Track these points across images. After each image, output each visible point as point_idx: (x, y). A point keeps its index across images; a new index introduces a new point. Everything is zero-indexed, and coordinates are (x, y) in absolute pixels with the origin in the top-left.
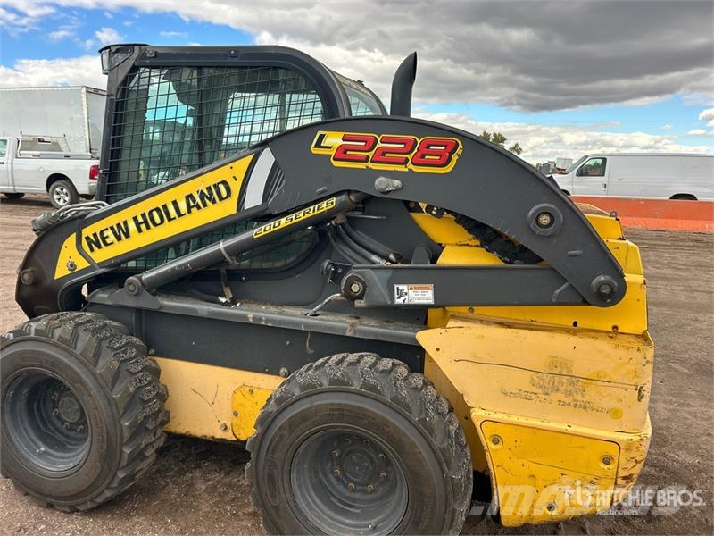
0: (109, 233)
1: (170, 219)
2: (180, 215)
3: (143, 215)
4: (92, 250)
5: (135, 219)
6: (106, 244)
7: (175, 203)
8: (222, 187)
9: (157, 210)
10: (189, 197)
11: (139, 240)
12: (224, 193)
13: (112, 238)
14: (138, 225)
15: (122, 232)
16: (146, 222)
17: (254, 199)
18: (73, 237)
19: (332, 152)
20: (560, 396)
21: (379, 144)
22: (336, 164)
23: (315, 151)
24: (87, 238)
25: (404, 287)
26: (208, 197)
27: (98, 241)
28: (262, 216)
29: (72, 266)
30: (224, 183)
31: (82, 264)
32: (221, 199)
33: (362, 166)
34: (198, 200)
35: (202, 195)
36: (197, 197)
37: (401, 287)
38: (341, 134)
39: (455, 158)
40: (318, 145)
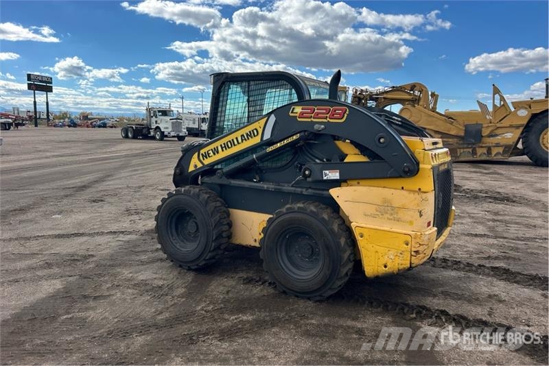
0: (211, 152)
1: (235, 145)
2: (238, 143)
3: (224, 144)
4: (204, 159)
5: (221, 145)
6: (209, 157)
7: (237, 138)
8: (255, 131)
9: (230, 141)
10: (242, 136)
11: (222, 154)
12: (256, 134)
13: (212, 154)
14: (222, 148)
15: (216, 151)
16: (225, 147)
17: (267, 136)
18: (197, 154)
19: (297, 115)
20: (388, 216)
21: (316, 111)
22: (299, 120)
23: (291, 114)
24: (202, 154)
25: (327, 172)
26: (250, 135)
27: (206, 156)
28: (270, 143)
29: (196, 166)
30: (256, 129)
31: (200, 165)
32: (255, 136)
33: (309, 120)
34: (246, 137)
35: (247, 134)
36: (245, 135)
37: (326, 172)
38: (301, 107)
39: (346, 115)
40: (292, 112)
